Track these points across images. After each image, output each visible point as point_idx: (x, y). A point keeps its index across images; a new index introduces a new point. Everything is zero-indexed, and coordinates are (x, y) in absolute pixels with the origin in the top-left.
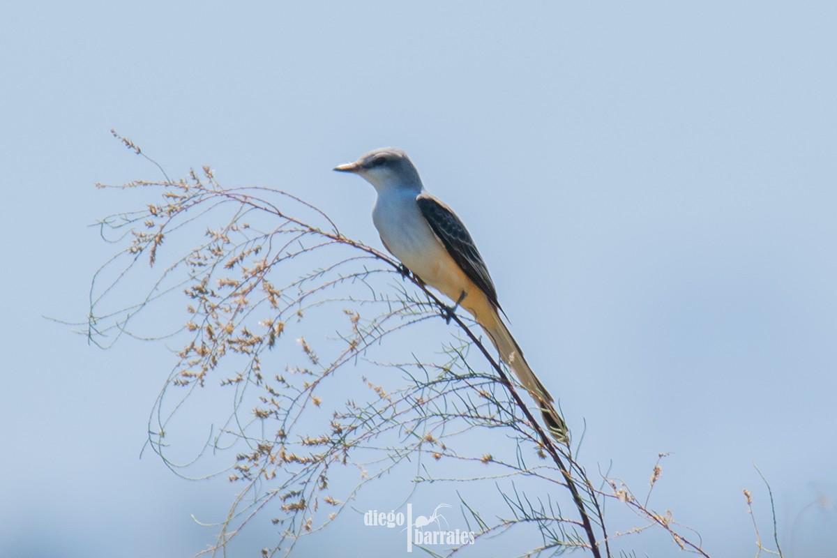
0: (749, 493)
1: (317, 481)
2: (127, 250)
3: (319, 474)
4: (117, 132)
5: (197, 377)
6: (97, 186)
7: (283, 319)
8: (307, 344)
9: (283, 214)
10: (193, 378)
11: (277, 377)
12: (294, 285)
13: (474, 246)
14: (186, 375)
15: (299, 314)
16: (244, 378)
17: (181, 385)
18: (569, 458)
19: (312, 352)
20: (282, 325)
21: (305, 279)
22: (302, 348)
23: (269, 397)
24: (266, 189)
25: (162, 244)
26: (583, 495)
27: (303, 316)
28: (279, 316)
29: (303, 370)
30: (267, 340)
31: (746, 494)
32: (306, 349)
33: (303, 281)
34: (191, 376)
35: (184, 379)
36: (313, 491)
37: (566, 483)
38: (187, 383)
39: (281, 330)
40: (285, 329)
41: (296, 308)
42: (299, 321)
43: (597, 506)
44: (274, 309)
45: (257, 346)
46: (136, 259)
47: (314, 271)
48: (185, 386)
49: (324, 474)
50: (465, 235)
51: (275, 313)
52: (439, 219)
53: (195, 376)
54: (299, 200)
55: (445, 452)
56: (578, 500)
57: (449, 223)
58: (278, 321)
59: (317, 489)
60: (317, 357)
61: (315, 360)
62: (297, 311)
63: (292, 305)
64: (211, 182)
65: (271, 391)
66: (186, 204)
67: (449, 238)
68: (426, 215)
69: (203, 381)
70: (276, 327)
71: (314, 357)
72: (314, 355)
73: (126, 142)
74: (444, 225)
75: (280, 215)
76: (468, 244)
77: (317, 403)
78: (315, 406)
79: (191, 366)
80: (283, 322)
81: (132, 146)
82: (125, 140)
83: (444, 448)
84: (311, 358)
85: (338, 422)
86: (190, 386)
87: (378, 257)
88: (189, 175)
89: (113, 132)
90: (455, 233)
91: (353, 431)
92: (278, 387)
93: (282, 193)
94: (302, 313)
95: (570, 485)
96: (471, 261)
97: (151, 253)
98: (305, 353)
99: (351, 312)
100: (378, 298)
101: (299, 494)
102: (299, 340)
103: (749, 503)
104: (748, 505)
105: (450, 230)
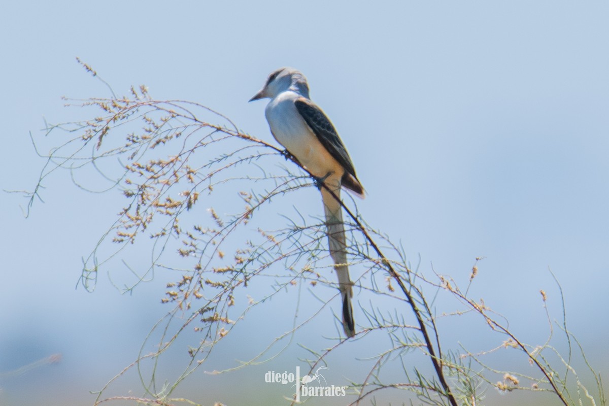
0: (544, 293)
1: (227, 300)
2: (80, 137)
3: (228, 294)
4: (80, 59)
5: (130, 237)
6: (62, 98)
7: (198, 191)
8: (215, 213)
9: (197, 119)
10: (127, 238)
11: (195, 227)
12: (205, 166)
13: (337, 136)
14: (121, 235)
15: (210, 188)
16: (167, 233)
17: (118, 242)
18: (409, 281)
19: (218, 219)
20: (197, 195)
21: (213, 162)
22: (211, 215)
23: (189, 241)
24: (185, 102)
25: (107, 135)
26: (419, 307)
27: (213, 189)
28: (195, 188)
29: (212, 230)
30: (185, 205)
31: (542, 294)
32: (214, 216)
33: (212, 163)
34: (125, 236)
35: (120, 238)
36: (224, 307)
37: (407, 299)
38: (122, 241)
39: (196, 199)
40: (199, 198)
41: (207, 182)
42: (209, 193)
43: (430, 315)
44: (191, 183)
45: (178, 209)
46: (86, 144)
47: (220, 156)
48: (121, 242)
49: (231, 295)
50: (330, 127)
51: (191, 186)
52: (311, 115)
53: (128, 236)
54: (209, 110)
55: (319, 279)
56: (416, 311)
57: (318, 119)
58: (194, 192)
59: (226, 306)
60: (222, 222)
61: (221, 223)
62: (207, 186)
63: (204, 180)
64: (145, 97)
65: (191, 236)
66: (127, 113)
67: (318, 129)
68: (301, 113)
69: (133, 240)
70: (192, 196)
71: (220, 222)
72: (220, 220)
73: (87, 67)
74: (315, 120)
75: (196, 120)
76: (333, 134)
77: (221, 256)
78: (219, 258)
79: (127, 228)
80: (197, 193)
81: (90, 70)
82: (85, 65)
83: (319, 276)
84: (218, 222)
85: (239, 256)
86: (124, 242)
87: (266, 145)
88: (130, 90)
89: (77, 59)
90: (323, 126)
91: (251, 262)
92: (196, 234)
93: (197, 104)
94: (211, 187)
95: (410, 301)
96: (335, 147)
97: (98, 140)
98: (213, 219)
99: (246, 193)
100: (268, 176)
101: (213, 309)
102: (209, 210)
103: (544, 300)
104: (543, 302)
105: (319, 123)
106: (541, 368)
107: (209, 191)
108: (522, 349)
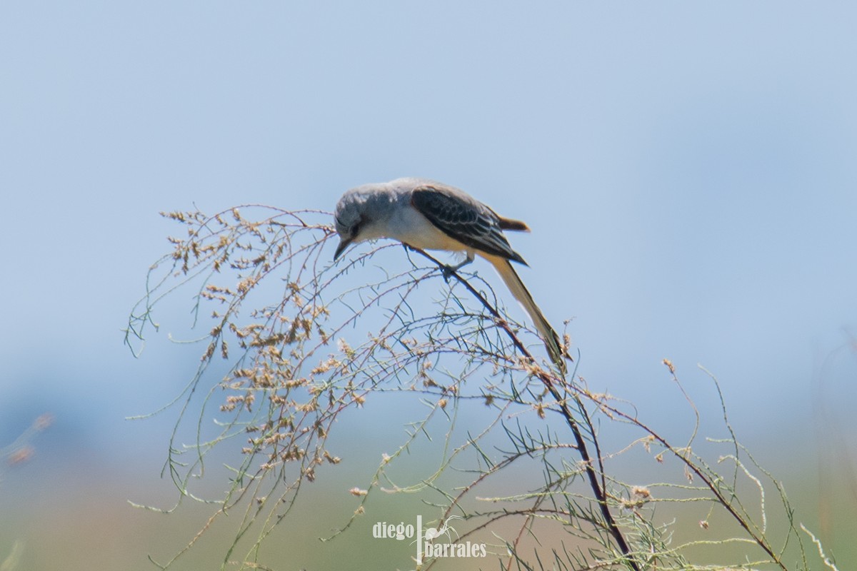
26: (577, 417)
43: (590, 425)
57: (448, 211)
67: (449, 225)
90: (456, 219)
96: (476, 238)
105: (449, 218)
106: (695, 469)
107: (325, 315)
108: (663, 444)
